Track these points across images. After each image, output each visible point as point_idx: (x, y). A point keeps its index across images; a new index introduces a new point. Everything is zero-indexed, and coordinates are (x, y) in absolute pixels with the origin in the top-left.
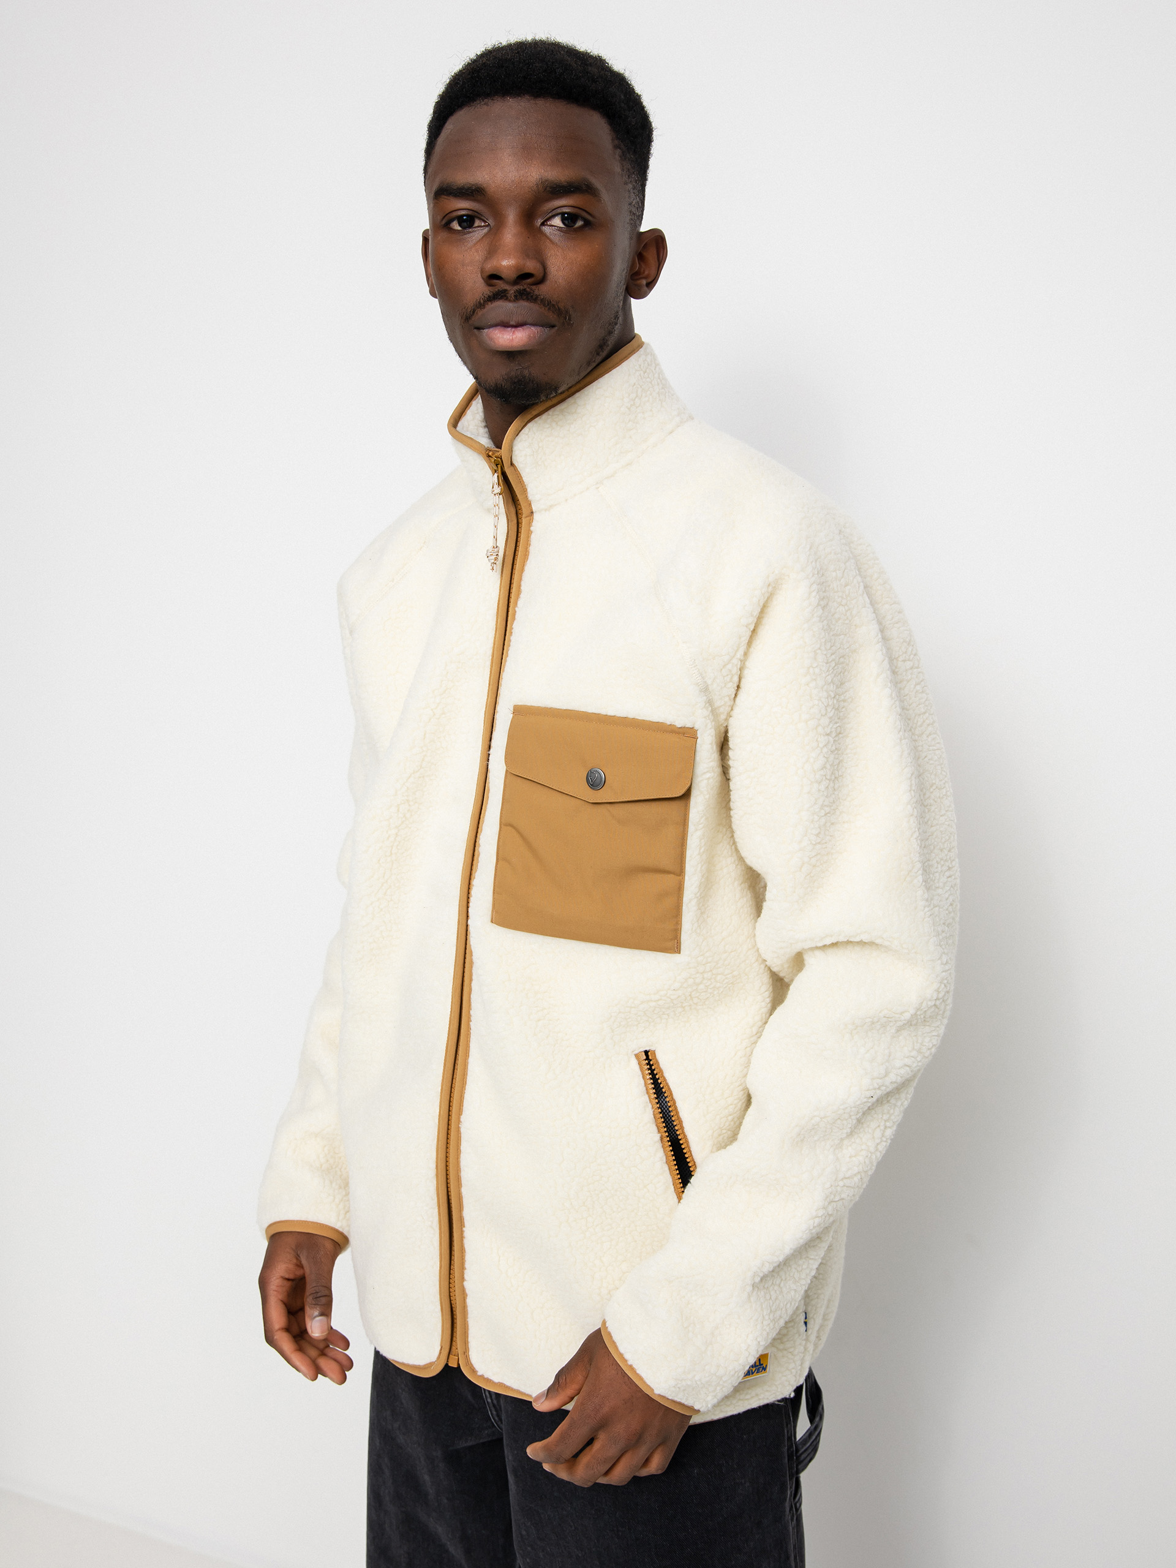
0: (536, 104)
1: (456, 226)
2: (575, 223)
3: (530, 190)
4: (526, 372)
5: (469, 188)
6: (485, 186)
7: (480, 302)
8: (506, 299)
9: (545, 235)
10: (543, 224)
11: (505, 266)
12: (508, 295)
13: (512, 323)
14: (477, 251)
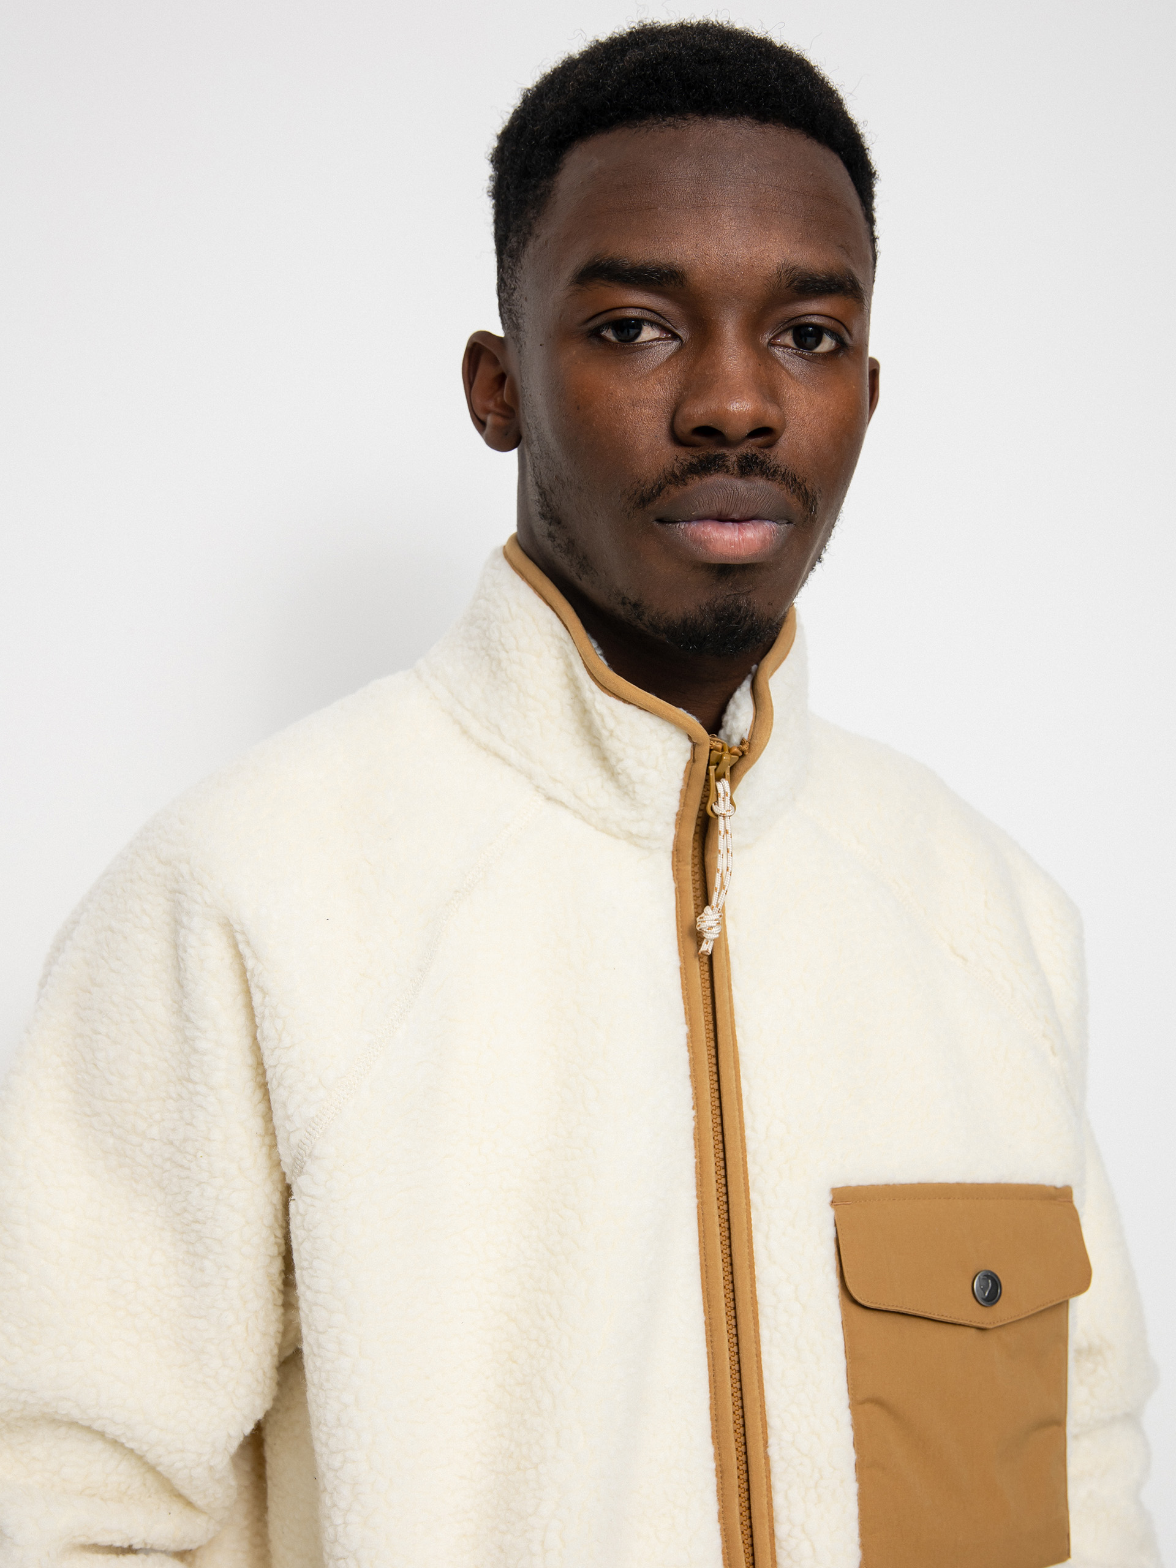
0: (764, 132)
1: (609, 334)
2: (818, 342)
3: (766, 282)
4: (743, 601)
5: (658, 270)
6: (686, 268)
7: (673, 474)
8: (727, 472)
9: (776, 360)
10: (771, 344)
11: (734, 413)
12: (729, 463)
13: (735, 516)
14: (660, 382)
